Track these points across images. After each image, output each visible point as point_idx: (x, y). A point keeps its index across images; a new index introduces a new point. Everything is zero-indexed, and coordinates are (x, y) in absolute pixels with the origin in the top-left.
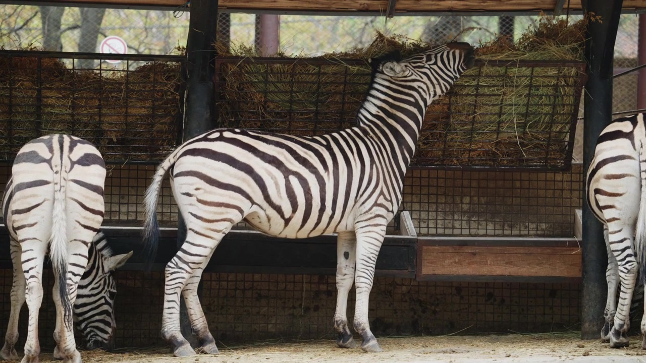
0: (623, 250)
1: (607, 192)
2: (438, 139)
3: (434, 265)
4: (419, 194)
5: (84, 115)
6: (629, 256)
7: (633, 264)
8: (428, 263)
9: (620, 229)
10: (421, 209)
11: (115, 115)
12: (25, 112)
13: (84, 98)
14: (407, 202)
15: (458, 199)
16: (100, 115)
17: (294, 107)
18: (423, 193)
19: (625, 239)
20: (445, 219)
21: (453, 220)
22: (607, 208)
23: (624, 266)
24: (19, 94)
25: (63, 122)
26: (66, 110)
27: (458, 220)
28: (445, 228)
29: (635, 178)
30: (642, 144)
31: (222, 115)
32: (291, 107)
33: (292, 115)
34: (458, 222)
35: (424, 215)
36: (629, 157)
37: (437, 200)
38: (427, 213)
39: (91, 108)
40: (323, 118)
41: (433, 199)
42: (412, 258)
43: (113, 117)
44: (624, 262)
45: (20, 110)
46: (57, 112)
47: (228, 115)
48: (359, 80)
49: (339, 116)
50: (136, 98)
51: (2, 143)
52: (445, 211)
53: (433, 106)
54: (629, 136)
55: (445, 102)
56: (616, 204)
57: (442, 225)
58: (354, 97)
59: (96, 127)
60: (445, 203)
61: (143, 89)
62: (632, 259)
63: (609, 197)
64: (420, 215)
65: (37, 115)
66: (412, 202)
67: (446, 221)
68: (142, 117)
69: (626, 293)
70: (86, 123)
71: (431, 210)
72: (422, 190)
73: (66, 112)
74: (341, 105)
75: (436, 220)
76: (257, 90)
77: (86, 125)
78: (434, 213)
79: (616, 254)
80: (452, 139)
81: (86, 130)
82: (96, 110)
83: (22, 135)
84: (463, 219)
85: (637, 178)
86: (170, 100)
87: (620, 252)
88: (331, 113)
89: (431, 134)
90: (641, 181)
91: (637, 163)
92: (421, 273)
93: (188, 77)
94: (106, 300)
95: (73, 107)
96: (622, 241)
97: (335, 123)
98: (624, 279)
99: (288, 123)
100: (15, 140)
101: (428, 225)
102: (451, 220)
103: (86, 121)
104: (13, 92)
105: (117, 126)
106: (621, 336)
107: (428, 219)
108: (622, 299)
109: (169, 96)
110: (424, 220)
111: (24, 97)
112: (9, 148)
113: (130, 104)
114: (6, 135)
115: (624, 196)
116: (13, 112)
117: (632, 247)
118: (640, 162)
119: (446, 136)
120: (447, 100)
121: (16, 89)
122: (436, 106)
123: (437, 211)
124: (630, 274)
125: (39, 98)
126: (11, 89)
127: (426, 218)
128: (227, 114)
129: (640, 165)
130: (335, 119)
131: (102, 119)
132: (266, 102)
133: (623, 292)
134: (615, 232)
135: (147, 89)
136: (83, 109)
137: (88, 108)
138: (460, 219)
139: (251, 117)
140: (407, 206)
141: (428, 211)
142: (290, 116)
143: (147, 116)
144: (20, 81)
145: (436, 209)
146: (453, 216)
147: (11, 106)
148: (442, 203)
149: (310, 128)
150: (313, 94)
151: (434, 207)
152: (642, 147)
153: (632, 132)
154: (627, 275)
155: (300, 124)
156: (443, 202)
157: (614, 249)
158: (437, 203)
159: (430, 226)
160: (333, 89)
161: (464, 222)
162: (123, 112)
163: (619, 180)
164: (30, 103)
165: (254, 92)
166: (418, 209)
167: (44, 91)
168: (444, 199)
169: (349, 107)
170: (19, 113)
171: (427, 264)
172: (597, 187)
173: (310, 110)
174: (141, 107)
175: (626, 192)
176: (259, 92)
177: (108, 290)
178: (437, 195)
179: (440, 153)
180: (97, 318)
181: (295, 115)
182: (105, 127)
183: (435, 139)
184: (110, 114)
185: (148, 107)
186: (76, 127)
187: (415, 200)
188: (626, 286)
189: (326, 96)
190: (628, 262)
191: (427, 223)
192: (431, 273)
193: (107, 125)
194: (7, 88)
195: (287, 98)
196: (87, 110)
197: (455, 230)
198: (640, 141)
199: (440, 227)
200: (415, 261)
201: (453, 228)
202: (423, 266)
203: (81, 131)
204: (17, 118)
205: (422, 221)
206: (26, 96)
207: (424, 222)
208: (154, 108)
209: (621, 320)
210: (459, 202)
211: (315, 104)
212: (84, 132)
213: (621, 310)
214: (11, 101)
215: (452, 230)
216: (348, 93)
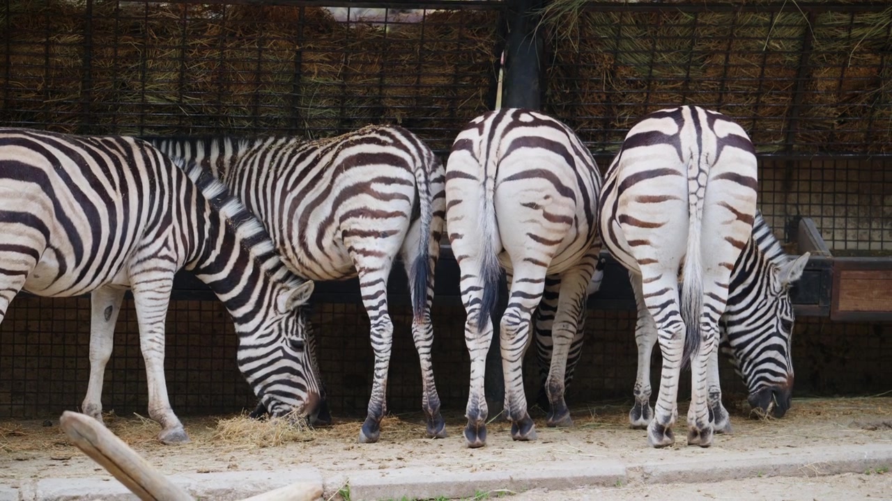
0: (664, 306)
1: (639, 221)
2: (860, 116)
3: (856, 298)
4: (819, 192)
5: (359, 87)
6: (673, 313)
7: (679, 326)
8: (849, 294)
9: (658, 275)
10: (824, 214)
11: (402, 86)
12: (277, 84)
13: (360, 62)
14: (802, 205)
15: (877, 199)
16: (381, 86)
17: (655, 72)
18: (827, 191)
19: (666, 290)
20: (858, 229)
21: (870, 229)
22: (638, 245)
23: (666, 329)
24: (271, 57)
25: (329, 97)
26: (334, 79)
27: (877, 229)
28: (858, 241)
29: (681, 202)
30: (692, 154)
31: (552, 84)
32: (651, 72)
33: (653, 83)
34: (877, 232)
35: (827, 223)
36: (673, 172)
37: (847, 201)
38: (831, 219)
39: (369, 76)
40: (696, 88)
41: (841, 199)
42: (825, 287)
43: (399, 89)
44: (665, 324)
45: (270, 80)
46: (321, 82)
47: (560, 85)
48: (753, 32)
49: (720, 85)
50: (432, 61)
51: (244, 126)
52: (858, 217)
53: (857, 69)
54: (673, 140)
55: (874, 62)
56: (651, 239)
57: (854, 236)
58: (743, 56)
59: (374, 103)
60: (858, 205)
61: (443, 50)
62: (678, 317)
63: (641, 228)
64: (822, 223)
65: (294, 86)
66: (810, 204)
67: (860, 231)
68: (439, 88)
69: (671, 368)
70: (360, 97)
71: (838, 215)
72: (824, 187)
73: (335, 82)
74: (723, 69)
75: (846, 229)
76: (604, 49)
77: (361, 100)
78: (843, 220)
79: (653, 312)
80: (882, 115)
81: (360, 107)
82: (376, 79)
83: (271, 114)
84: (884, 227)
85: (684, 201)
86: (481, 64)
87: (659, 309)
88: (709, 80)
89: (850, 108)
90: (689, 208)
91: (684, 180)
92: (838, 308)
93: (509, 31)
94: (284, 351)
95: (345, 75)
96: (661, 293)
97: (713, 95)
98: (668, 348)
99: (645, 95)
100: (261, 122)
101: (833, 236)
102: (866, 229)
103: (361, 95)
104: (263, 55)
105: (405, 102)
106: (665, 435)
107: (834, 228)
108: (665, 377)
109: (479, 58)
110: (828, 230)
111: (278, 62)
112: (253, 133)
113: (424, 71)
114: (249, 114)
115: (663, 226)
116: (261, 83)
117: (677, 300)
118: (689, 179)
119: (873, 110)
120: (879, 59)
121: (266, 50)
122: (861, 69)
123: (846, 217)
124: (675, 339)
125: (298, 63)
126: (260, 51)
127: (831, 227)
128: (559, 83)
129: (688, 183)
130: (713, 89)
131: (384, 91)
132: (615, 66)
133: (666, 367)
134: (651, 280)
135: (449, 49)
136: (358, 78)
137: (365, 76)
138: (880, 227)
139: (593, 87)
140: (802, 209)
141: (834, 217)
142: (649, 85)
143: (446, 88)
144: (272, 39)
145: (844, 214)
146: (871, 225)
147: (258, 73)
148: (853, 205)
149: (676, 103)
150: (685, 53)
151: (843, 210)
152: (692, 157)
153: (676, 136)
154: (671, 341)
155: (662, 97)
156: (855, 203)
157: (651, 305)
158: (846, 205)
159: (836, 238)
160: (714, 47)
161: (886, 233)
162: (413, 82)
163: (658, 204)
164: (285, 69)
165: (600, 52)
166: (820, 213)
167: (304, 54)
168: (857, 200)
169: (735, 72)
170: (269, 84)
171: (847, 296)
172: (624, 213)
173: (678, 77)
174: (439, 75)
175: (667, 222)
176: (606, 51)
177: (286, 338)
178: (847, 193)
179: (862, 135)
180: (274, 378)
181: (655, 83)
182: (387, 103)
183: (856, 116)
184: (395, 84)
185: (450, 75)
186: (346, 103)
187: (814, 201)
188: (669, 358)
189: (703, 56)
190: (672, 323)
191: (832, 234)
192: (852, 308)
193: (390, 99)
194: (254, 49)
195: (647, 59)
196: (363, 78)
197: (872, 244)
198: (690, 149)
199: (851, 239)
200: (829, 291)
201: (870, 240)
202: (840, 299)
203: (354, 108)
204: (266, 91)
205: (825, 231)
206: (280, 60)
207: (828, 233)
208: (457, 77)
209: (667, 409)
210: (879, 203)
211: (686, 67)
212: (357, 110)
213: (666, 395)
214: (259, 67)
215: (868, 243)
216: (735, 52)
